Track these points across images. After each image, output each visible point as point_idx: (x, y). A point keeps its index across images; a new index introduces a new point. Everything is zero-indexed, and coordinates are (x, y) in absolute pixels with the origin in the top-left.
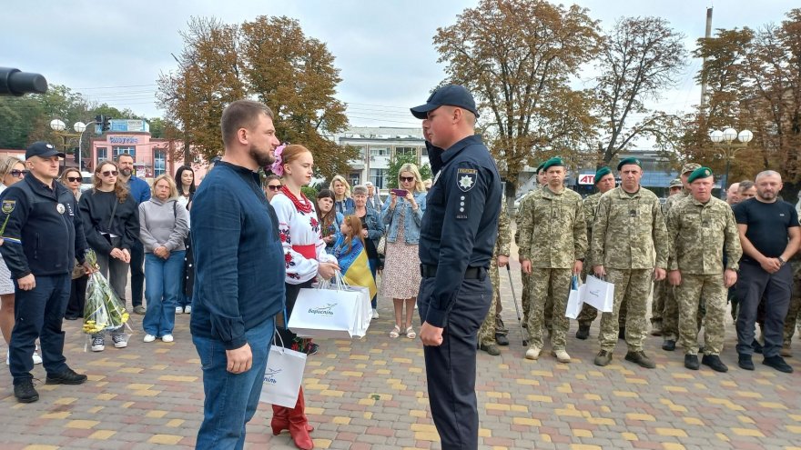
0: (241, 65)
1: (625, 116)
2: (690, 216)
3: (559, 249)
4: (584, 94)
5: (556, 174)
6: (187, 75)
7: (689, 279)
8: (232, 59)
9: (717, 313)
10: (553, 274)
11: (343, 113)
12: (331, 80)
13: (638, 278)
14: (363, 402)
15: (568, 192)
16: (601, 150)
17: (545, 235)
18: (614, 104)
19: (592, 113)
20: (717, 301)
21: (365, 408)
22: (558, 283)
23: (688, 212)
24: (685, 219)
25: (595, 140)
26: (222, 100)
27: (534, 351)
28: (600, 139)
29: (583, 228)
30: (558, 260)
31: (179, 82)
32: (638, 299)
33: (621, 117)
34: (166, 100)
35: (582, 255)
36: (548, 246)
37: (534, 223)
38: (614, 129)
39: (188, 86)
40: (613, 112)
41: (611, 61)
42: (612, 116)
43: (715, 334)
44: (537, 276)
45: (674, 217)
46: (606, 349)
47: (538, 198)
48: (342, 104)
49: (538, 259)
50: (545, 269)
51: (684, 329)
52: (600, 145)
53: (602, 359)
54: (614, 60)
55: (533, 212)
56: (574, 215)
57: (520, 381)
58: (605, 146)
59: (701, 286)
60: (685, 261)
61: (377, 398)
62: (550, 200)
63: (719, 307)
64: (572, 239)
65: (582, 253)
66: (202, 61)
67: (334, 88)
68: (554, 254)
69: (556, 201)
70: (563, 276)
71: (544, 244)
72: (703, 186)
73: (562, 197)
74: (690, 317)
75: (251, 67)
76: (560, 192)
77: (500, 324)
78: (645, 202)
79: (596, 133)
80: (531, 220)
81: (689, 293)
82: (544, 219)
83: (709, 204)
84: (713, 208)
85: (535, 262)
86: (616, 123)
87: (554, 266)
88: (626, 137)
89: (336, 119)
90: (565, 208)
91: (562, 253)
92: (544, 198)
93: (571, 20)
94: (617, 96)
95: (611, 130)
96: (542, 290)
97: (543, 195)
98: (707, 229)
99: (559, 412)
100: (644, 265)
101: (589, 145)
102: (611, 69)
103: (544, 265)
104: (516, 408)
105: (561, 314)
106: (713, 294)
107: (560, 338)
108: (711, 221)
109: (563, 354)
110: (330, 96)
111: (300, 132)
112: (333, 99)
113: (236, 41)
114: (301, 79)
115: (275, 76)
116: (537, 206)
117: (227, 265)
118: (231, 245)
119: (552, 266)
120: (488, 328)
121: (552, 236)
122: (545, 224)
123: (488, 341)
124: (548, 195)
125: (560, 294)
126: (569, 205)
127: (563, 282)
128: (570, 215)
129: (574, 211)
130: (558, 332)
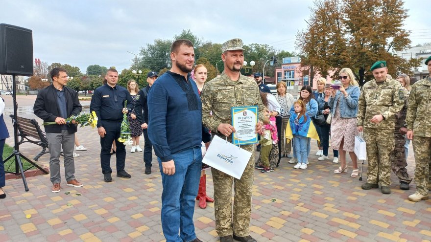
0: (342, 19)
6: (312, 31)
8: (336, 17)
11: (408, 37)
12: (400, 18)
17: (422, 112)
26: (329, 40)
31: (307, 34)
34: (300, 45)
36: (425, 121)
37: (417, 103)
39: (313, 35)
44: (417, 142)
47: (420, 85)
48: (407, 31)
49: (417, 130)
55: (415, 95)
62: (428, 86)
66: (319, 21)
67: (402, 23)
68: (428, 126)
71: (422, 119)
75: (348, 19)
77: (405, 175)
80: (415, 101)
82: (422, 101)
85: (415, 132)
89: (402, 42)
92: (424, 85)
96: (422, 152)
97: (423, 83)
103: (421, 134)
110: (398, 28)
111: (376, 53)
112: (400, 30)
113: (339, 6)
114: (378, 20)
115: (360, 21)
116: (418, 91)
117: (159, 121)
118: (161, 112)
119: (427, 136)
120: (383, 173)
121: (428, 113)
122: (423, 104)
123: (382, 183)
124: (428, 83)
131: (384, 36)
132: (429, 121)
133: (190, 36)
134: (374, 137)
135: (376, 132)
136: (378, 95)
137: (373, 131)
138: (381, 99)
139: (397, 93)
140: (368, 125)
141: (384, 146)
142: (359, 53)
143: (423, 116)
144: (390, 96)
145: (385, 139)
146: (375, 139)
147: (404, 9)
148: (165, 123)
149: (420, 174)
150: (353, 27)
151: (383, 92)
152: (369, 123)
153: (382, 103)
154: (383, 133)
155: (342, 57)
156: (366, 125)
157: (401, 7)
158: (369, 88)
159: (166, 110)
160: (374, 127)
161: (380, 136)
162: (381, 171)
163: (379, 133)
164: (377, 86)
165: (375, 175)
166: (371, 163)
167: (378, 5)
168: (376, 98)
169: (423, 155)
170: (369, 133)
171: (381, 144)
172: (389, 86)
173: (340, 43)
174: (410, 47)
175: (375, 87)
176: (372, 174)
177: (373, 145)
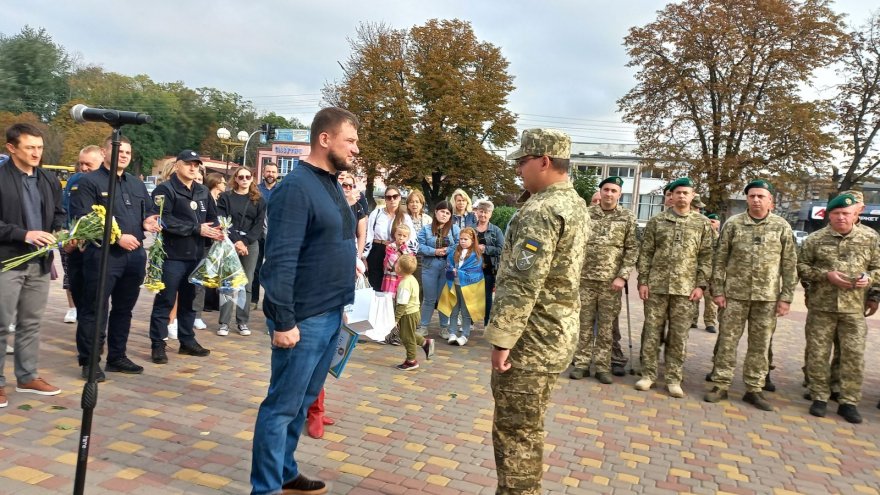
0: (407, 73)
1: (873, 134)
2: (825, 248)
3: (679, 275)
4: (814, 107)
5: (682, 195)
6: (352, 84)
7: (819, 316)
9: (853, 356)
10: (672, 300)
11: (513, 125)
12: (503, 89)
13: (759, 311)
14: (439, 397)
15: (695, 215)
16: (836, 176)
17: (665, 258)
18: (860, 119)
19: (825, 130)
20: (853, 343)
21: (439, 402)
22: (676, 311)
23: (824, 244)
24: (819, 251)
25: (826, 163)
26: (385, 110)
27: (645, 383)
28: (835, 163)
29: (709, 253)
30: (678, 285)
31: (343, 90)
32: (758, 334)
33: (867, 135)
35: (703, 282)
36: (667, 271)
37: (655, 246)
38: (857, 151)
39: (351, 95)
40: (857, 129)
41: (860, 64)
42: (855, 134)
43: (850, 379)
44: (654, 303)
45: (809, 249)
46: (718, 385)
47: (661, 220)
48: (513, 115)
49: (656, 284)
50: (661, 295)
51: (812, 371)
52: (836, 170)
53: (712, 396)
54: (864, 62)
55: (654, 235)
56: (699, 240)
57: (605, 402)
58: (843, 172)
59: (834, 325)
60: (818, 297)
61: (454, 396)
62: (674, 223)
63: (855, 350)
64: (696, 265)
65: (704, 281)
66: (367, 68)
68: (674, 279)
69: (681, 223)
71: (664, 268)
72: (842, 217)
73: (688, 220)
74: (819, 359)
75: (417, 75)
76: (686, 214)
77: (619, 353)
78: (772, 229)
79: (829, 156)
80: (652, 243)
81: (820, 332)
82: (665, 243)
83: (849, 236)
84: (855, 240)
85: (653, 288)
86: (860, 143)
87: (672, 292)
88: (874, 161)
89: (505, 132)
90: (690, 231)
91: (683, 279)
92: (667, 220)
93: (804, 15)
94: (865, 108)
95: (853, 151)
97: (666, 217)
98: (845, 263)
99: (628, 429)
100: (767, 297)
101: (818, 170)
102: (860, 75)
103: (662, 291)
104: (585, 420)
105: (677, 346)
106: (849, 335)
107: (674, 371)
108: (850, 255)
109: (676, 388)
110: (500, 106)
111: (463, 146)
112: (502, 109)
113: (404, 47)
114: (469, 87)
115: (441, 84)
116: (659, 227)
118: (293, 236)
119: (670, 292)
120: (602, 351)
121: (673, 260)
122: (666, 247)
123: (601, 367)
124: (672, 217)
125: (677, 323)
126: (694, 229)
127: (681, 311)
128: (695, 239)
129: (700, 235)
130: (672, 365)
131: (478, 118)
132: (673, 272)
134: (595, 294)
136: (606, 229)
138: (611, 236)
140: (589, 275)
141: (609, 309)
142: (437, 142)
144: (622, 231)
145: (612, 299)
146: (597, 298)
147: (508, 75)
148: (296, 259)
150: (427, 92)
151: (614, 225)
152: (590, 272)
153: (613, 242)
155: (408, 145)
157: (505, 70)
158: (592, 218)
159: (303, 234)
160: (598, 279)
161: (605, 294)
164: (603, 214)
165: (588, 356)
166: (586, 335)
168: (604, 234)
171: (605, 306)
172: (622, 217)
173: (403, 119)
175: (601, 217)
176: (584, 354)
177: (592, 308)
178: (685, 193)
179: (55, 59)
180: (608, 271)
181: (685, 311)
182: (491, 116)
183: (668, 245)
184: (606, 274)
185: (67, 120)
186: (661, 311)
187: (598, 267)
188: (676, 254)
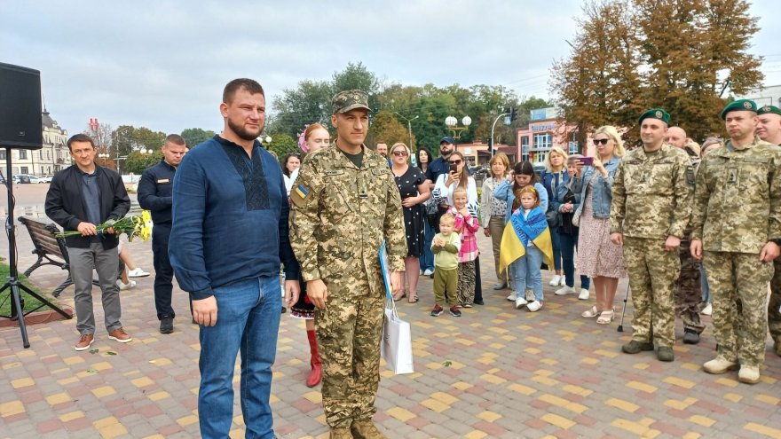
0: (632, 37)
3: (735, 226)
5: (734, 122)
6: (579, 60)
8: (622, 33)
11: (758, 69)
12: (744, 33)
15: (761, 147)
17: (717, 206)
22: (741, 273)
26: (610, 76)
27: (719, 363)
30: (735, 239)
34: (559, 85)
36: (721, 222)
37: (709, 191)
44: (710, 263)
47: (714, 157)
48: (756, 57)
55: (705, 177)
62: (727, 159)
66: (592, 42)
67: (747, 42)
68: (728, 232)
69: (736, 159)
70: (746, 264)
71: (716, 218)
73: (749, 153)
75: (644, 38)
76: (745, 146)
77: (696, 318)
80: (705, 187)
82: (717, 186)
85: (707, 242)
87: (726, 248)
89: (746, 76)
90: (749, 168)
91: (741, 231)
92: (720, 157)
96: (722, 281)
97: (718, 153)
103: (715, 247)
107: (746, 348)
110: (740, 51)
112: (741, 55)
114: (701, 38)
115: (667, 41)
116: (711, 167)
117: (187, 226)
118: (192, 209)
119: (724, 249)
120: (660, 321)
121: (726, 208)
122: (718, 191)
123: (660, 340)
124: (726, 153)
125: (745, 289)
126: (756, 164)
127: (746, 273)
128: (756, 177)
129: (766, 172)
130: (745, 340)
131: (713, 67)
132: (727, 223)
133: (363, 74)
134: (642, 254)
135: (645, 245)
136: (646, 175)
137: (640, 243)
138: (652, 182)
139: (682, 172)
140: (630, 231)
141: (659, 272)
142: (665, 99)
143: (718, 213)
144: (668, 176)
145: (662, 259)
146: (644, 258)
147: (750, 17)
148: (201, 230)
149: (723, 321)
150: (655, 52)
151: (657, 169)
152: (631, 228)
153: (654, 190)
154: (656, 246)
156: (627, 232)
157: (745, 13)
158: (632, 163)
159: (204, 205)
160: (640, 235)
161: (651, 253)
162: (657, 318)
163: (650, 248)
164: (645, 158)
165: (645, 326)
166: (639, 302)
167: (700, 10)
168: (643, 181)
169: (724, 286)
170: (632, 248)
171: (654, 268)
172: (668, 159)
173: (630, 81)
174: (761, 88)
175: (642, 161)
176: (640, 324)
177: (642, 270)
178: (738, 119)
179: (369, 83)
180: (651, 225)
181: (751, 272)
182: (726, 63)
183: (720, 188)
184: (649, 229)
185: (377, 127)
186: (725, 273)
187: (638, 222)
188: (730, 200)
